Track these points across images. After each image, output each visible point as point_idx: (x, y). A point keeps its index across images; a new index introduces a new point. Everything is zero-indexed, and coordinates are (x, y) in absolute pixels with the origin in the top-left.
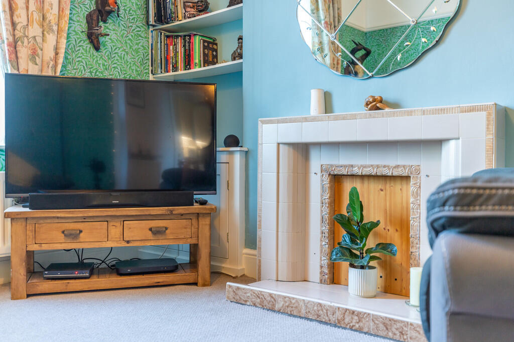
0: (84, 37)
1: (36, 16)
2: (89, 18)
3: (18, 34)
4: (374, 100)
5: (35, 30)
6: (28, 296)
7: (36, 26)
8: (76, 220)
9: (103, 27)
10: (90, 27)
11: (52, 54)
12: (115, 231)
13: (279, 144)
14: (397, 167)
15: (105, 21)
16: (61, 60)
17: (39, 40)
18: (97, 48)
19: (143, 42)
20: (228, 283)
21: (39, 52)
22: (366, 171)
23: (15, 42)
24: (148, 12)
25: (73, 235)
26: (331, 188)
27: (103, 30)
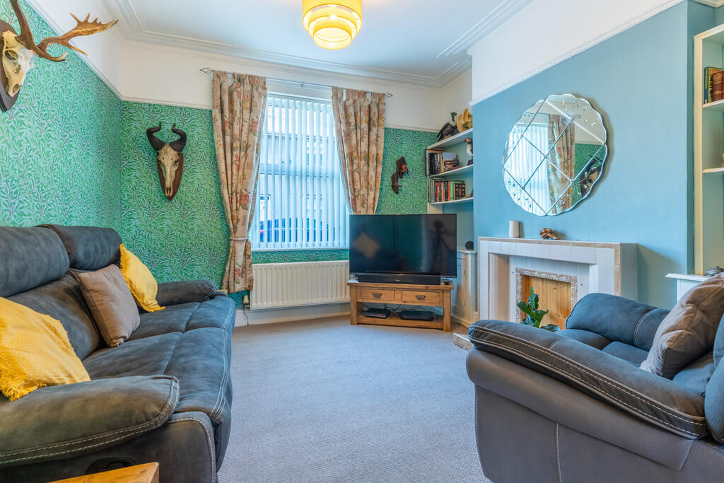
0: (390, 188)
1: (364, 184)
2: (393, 178)
3: (356, 194)
4: (546, 231)
5: (364, 191)
6: (358, 324)
7: (364, 189)
8: (379, 289)
9: (400, 182)
10: (393, 183)
11: (372, 201)
12: (398, 296)
13: (489, 253)
14: (562, 276)
15: (401, 178)
16: (376, 204)
17: (366, 195)
18: (397, 193)
19: (424, 185)
20: (455, 334)
21: (366, 201)
22: (544, 276)
23: (355, 198)
24: (426, 168)
25: (378, 296)
26: (522, 283)
27: (399, 183)
